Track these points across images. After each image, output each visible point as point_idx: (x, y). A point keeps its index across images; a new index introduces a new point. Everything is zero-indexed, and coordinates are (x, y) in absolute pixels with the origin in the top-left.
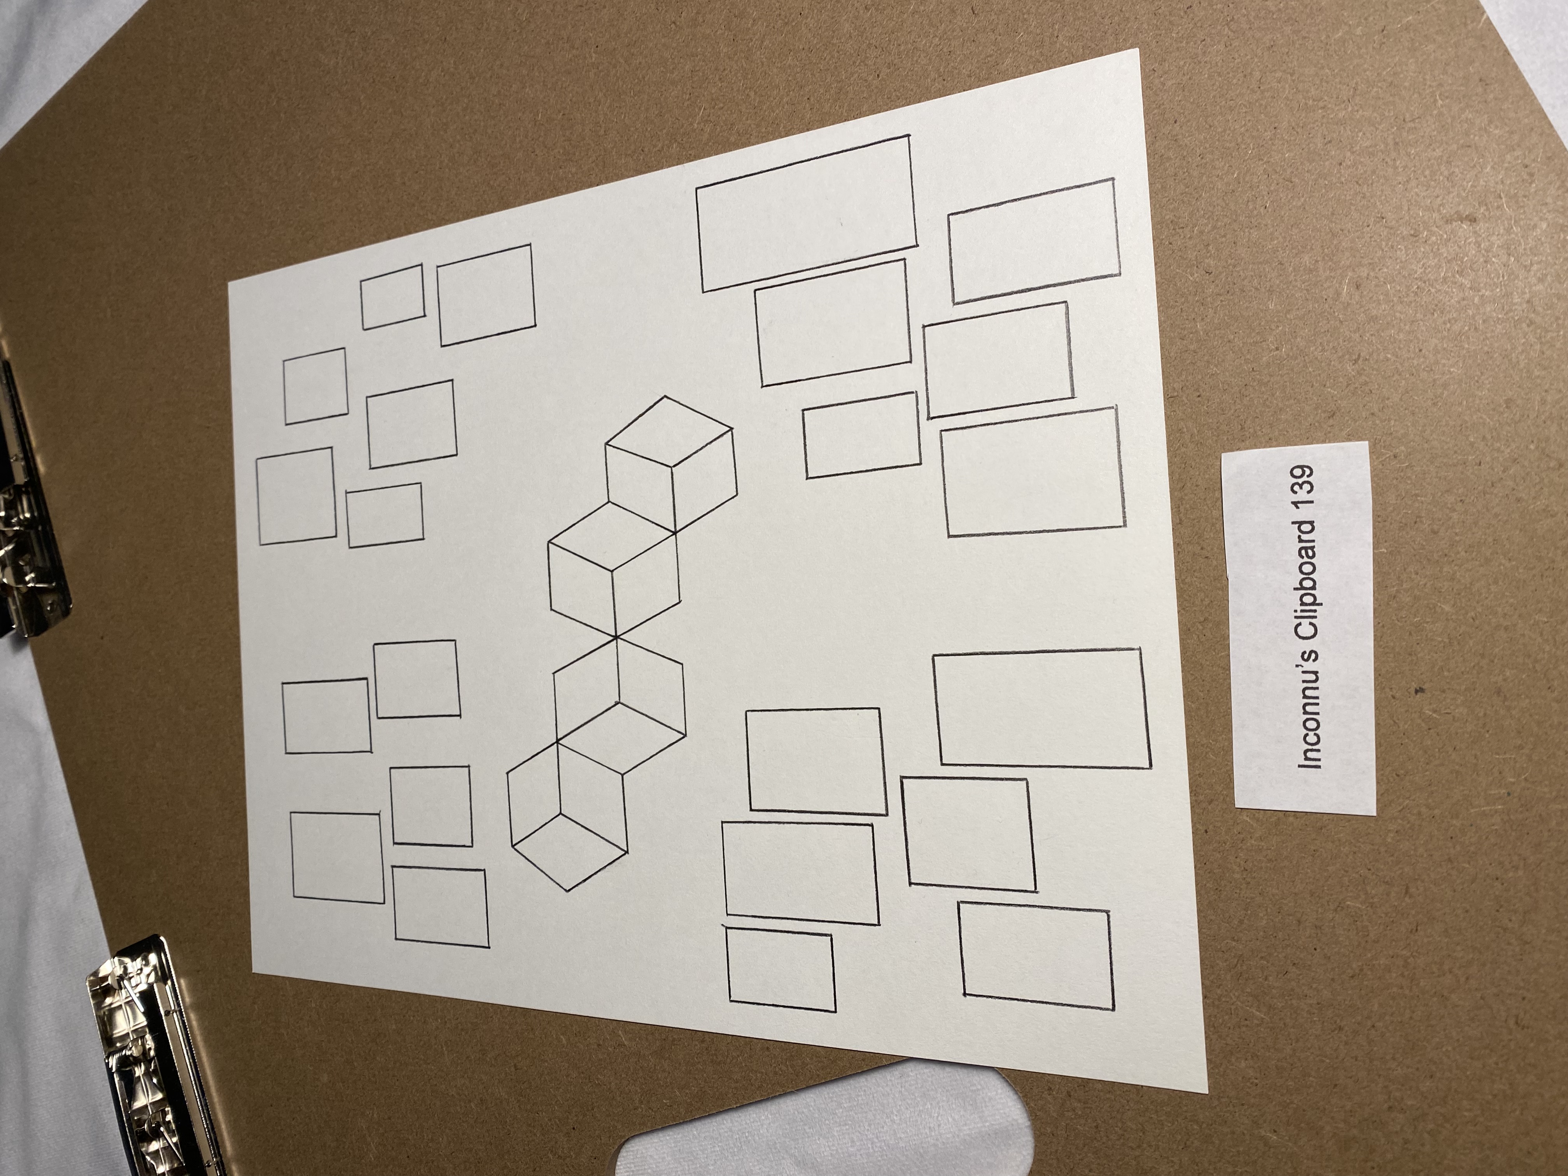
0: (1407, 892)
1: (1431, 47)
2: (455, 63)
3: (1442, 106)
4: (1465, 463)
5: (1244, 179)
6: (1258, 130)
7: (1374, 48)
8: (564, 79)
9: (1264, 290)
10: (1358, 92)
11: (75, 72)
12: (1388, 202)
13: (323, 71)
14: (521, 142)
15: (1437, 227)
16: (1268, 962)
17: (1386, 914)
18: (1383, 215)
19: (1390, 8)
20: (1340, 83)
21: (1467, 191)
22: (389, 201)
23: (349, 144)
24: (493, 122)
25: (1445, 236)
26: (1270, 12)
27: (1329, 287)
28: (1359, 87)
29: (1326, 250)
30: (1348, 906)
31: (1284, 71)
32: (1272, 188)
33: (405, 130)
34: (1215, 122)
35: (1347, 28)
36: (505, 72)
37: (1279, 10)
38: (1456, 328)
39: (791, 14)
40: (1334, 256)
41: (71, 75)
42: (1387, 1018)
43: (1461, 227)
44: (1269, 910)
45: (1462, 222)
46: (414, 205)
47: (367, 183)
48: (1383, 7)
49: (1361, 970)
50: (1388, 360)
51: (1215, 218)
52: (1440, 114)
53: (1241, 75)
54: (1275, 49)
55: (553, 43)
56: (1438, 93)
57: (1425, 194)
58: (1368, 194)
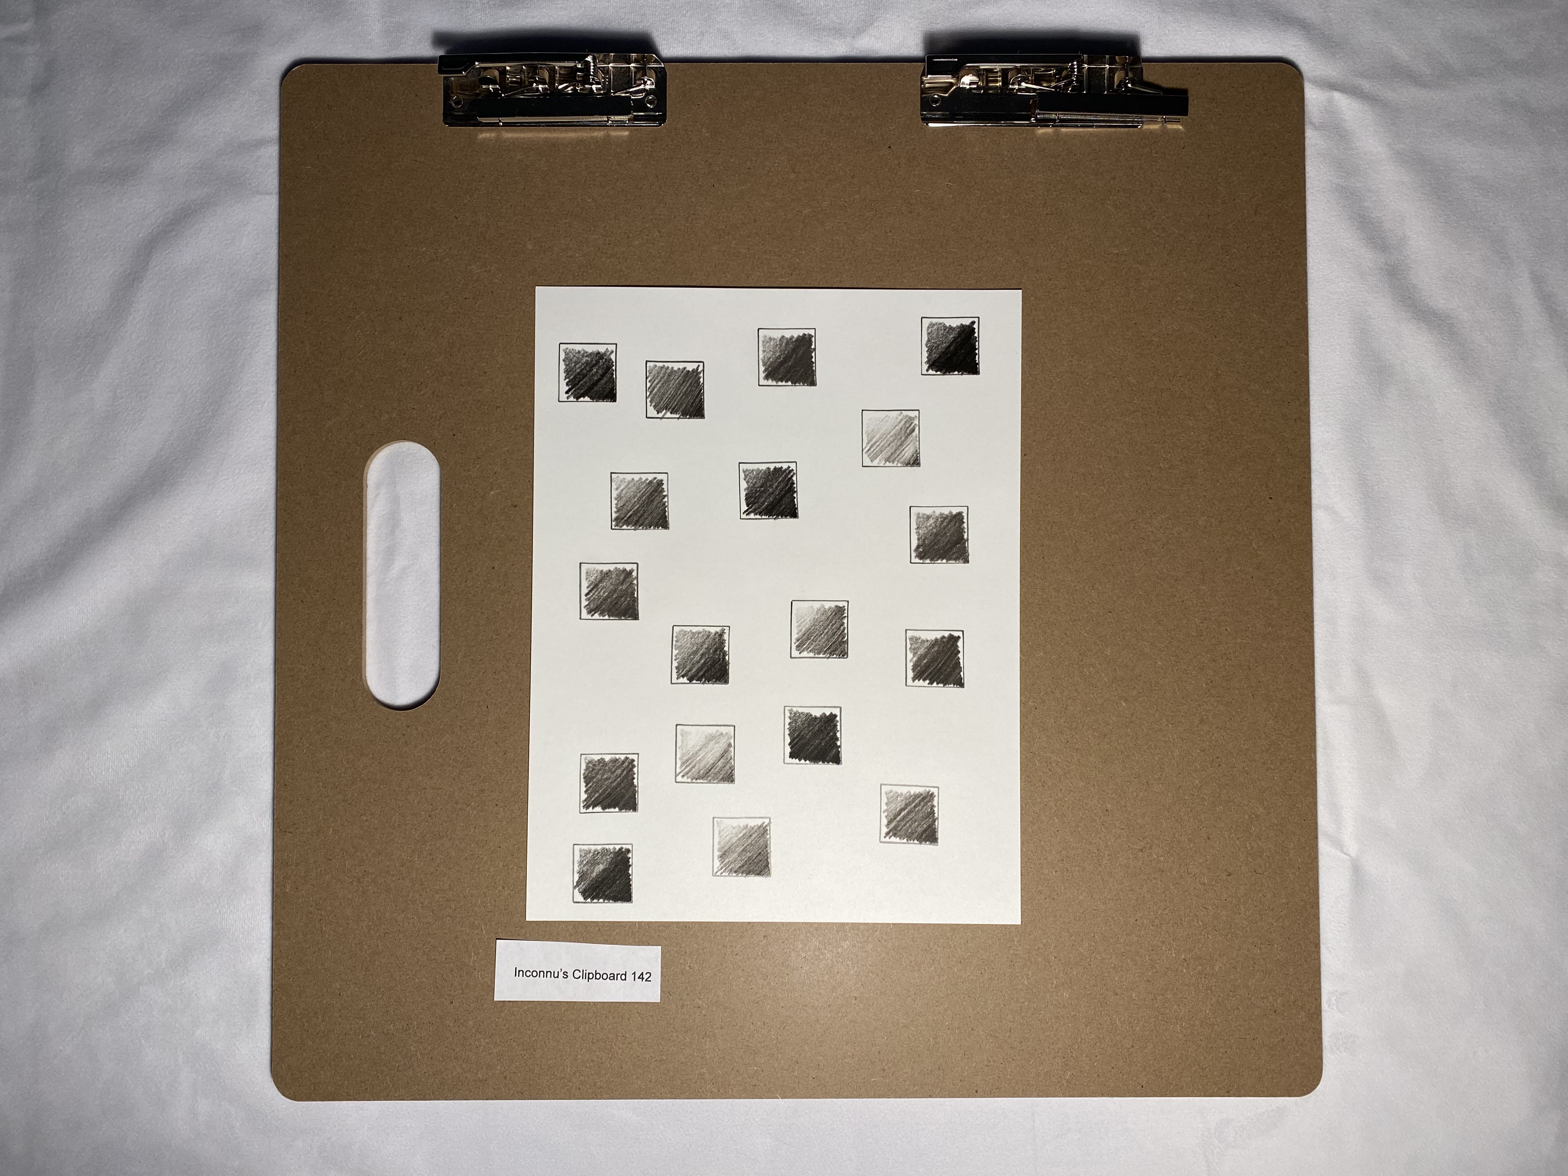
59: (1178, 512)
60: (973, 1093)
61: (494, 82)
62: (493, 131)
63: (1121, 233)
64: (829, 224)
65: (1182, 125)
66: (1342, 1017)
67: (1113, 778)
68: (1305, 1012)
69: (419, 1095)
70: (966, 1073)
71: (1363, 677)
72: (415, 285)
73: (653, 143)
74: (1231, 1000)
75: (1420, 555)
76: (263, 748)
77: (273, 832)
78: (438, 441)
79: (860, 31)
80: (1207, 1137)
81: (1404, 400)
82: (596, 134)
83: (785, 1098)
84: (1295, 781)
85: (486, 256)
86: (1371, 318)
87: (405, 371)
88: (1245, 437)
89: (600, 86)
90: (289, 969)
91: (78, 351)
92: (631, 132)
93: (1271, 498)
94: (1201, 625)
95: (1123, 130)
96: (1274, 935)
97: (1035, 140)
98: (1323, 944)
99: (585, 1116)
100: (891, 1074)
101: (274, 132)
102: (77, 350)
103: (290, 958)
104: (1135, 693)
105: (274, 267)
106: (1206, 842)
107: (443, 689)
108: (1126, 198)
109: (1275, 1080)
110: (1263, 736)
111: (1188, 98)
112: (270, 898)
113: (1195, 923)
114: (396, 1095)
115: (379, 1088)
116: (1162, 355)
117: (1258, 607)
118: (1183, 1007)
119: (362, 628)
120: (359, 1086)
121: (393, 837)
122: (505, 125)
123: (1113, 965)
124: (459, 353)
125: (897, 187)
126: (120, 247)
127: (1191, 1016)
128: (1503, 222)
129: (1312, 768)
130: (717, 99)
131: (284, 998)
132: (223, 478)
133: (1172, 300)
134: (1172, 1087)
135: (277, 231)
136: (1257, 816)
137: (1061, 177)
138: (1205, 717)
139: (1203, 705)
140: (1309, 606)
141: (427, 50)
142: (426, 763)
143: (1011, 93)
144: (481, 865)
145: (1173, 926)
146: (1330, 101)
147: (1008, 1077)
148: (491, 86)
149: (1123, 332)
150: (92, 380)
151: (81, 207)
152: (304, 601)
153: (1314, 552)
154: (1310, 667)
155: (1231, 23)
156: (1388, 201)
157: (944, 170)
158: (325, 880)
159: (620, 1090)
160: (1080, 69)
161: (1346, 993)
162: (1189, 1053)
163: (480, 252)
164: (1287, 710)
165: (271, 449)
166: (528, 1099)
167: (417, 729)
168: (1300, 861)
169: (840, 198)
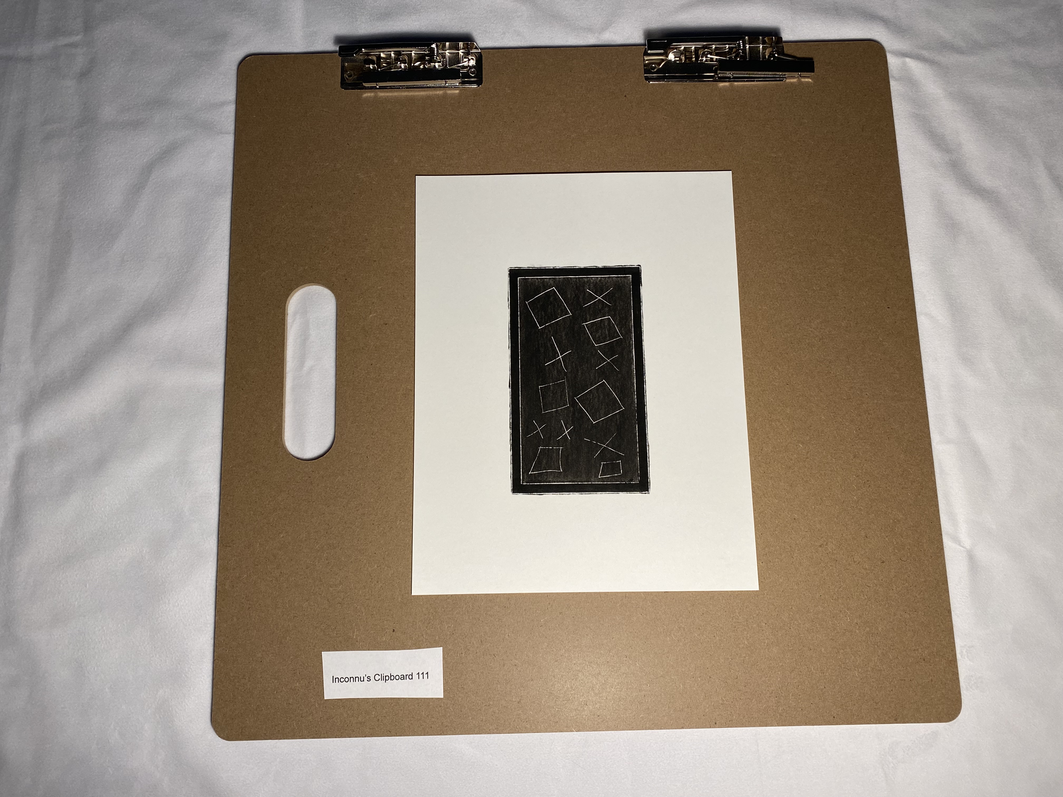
59: (828, 318)
60: (713, 724)
61: (372, 62)
62: (372, 92)
63: (777, 144)
64: (588, 143)
65: (811, 79)
66: (972, 664)
67: (797, 496)
68: (945, 659)
69: (316, 734)
70: (707, 710)
71: (962, 425)
72: (321, 186)
73: (474, 97)
74: (892, 652)
75: (992, 344)
76: (213, 490)
77: (218, 547)
78: (335, 283)
79: (603, 29)
80: (883, 755)
81: (970, 244)
82: (438, 92)
83: (578, 731)
84: (922, 496)
85: (367, 167)
86: (944, 194)
87: (314, 240)
88: (868, 269)
89: (440, 64)
90: (226, 644)
91: (101, 233)
92: (460, 90)
93: (889, 308)
94: (849, 391)
95: (773, 82)
96: (918, 604)
97: (718, 90)
98: (953, 611)
99: (435, 749)
100: (654, 711)
101: (233, 97)
102: (101, 231)
103: (227, 636)
104: (808, 438)
105: (230, 178)
106: (864, 540)
107: (337, 445)
108: (779, 123)
109: (928, 711)
110: (898, 466)
111: (813, 62)
112: (214, 594)
113: (863, 597)
114: (300, 735)
115: (288, 730)
116: (809, 218)
117: (886, 378)
118: (858, 658)
119: (282, 405)
120: (273, 728)
121: (301, 548)
122: (381, 88)
123: (806, 628)
124: (349, 227)
125: (631, 120)
126: (131, 168)
127: (864, 664)
128: (1022, 133)
129: (934, 486)
130: (515, 70)
131: (222, 665)
132: (192, 311)
133: (813, 185)
134: (855, 717)
135: (232, 156)
136: (899, 521)
137: (736, 111)
138: (857, 453)
139: (855, 445)
140: (921, 378)
141: (331, 47)
142: (325, 496)
143: (702, 64)
144: (362, 566)
145: (847, 600)
146: (904, 64)
147: (738, 712)
148: (371, 65)
149: (783, 205)
150: (109, 250)
151: (107, 144)
152: (244, 389)
153: (920, 343)
154: (926, 418)
155: (837, 19)
156: (947, 122)
157: (661, 109)
158: (253, 580)
159: (460, 727)
160: (744, 46)
161: (973, 646)
162: (866, 692)
163: (364, 165)
164: (912, 447)
165: (224, 292)
166: (394, 736)
167: (319, 473)
168: (931, 552)
169: (595, 127)
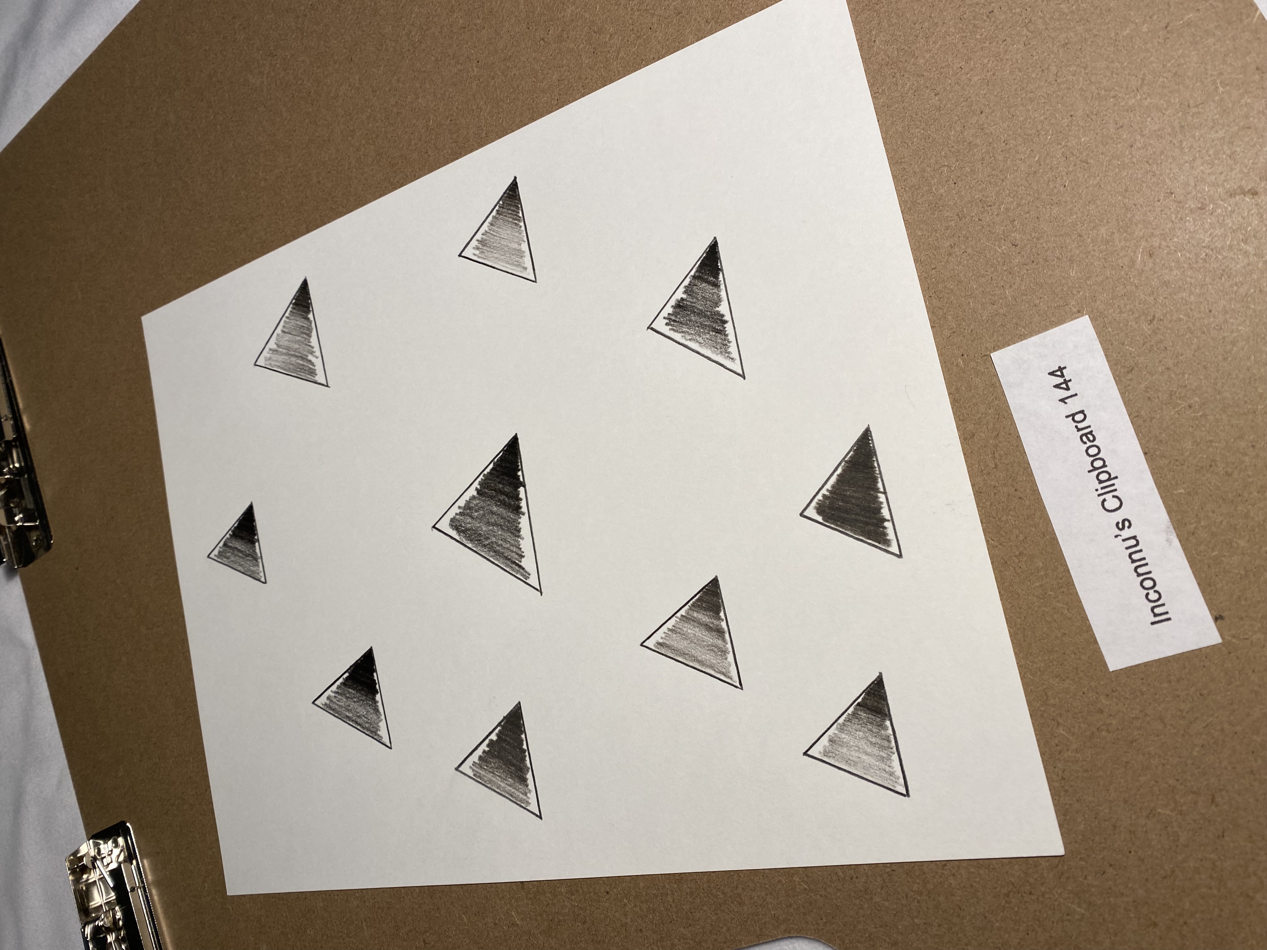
0: (1213, 800)
1: (1211, 40)
2: (359, 80)
3: (1223, 93)
4: (1255, 412)
5: (1044, 162)
6: (1056, 118)
7: (1159, 43)
8: (450, 90)
9: (1065, 259)
10: (1145, 82)
11: (51, 95)
12: (1176, 179)
13: (251, 89)
14: (416, 144)
15: (1222, 200)
16: (1087, 862)
17: (1195, 821)
18: (1172, 191)
19: (1173, 7)
20: (1129, 74)
21: (1248, 168)
22: (306, 197)
23: (274, 149)
24: (392, 128)
25: (1230, 208)
26: (1064, 13)
27: (1125, 256)
28: (1147, 78)
29: (1121, 223)
30: (1159, 813)
31: (1079, 65)
32: (1070, 169)
33: (319, 137)
34: (1017, 112)
35: (1133, 26)
36: (401, 85)
37: (1072, 12)
38: (1242, 291)
39: (642, 29)
40: (1128, 228)
41: (48, 98)
42: (1198, 915)
43: (1244, 200)
44: (1086, 816)
45: (1245, 195)
46: (328, 200)
47: (289, 183)
48: (1166, 6)
49: (1173, 872)
50: (1180, 320)
51: (1020, 197)
52: (1222, 100)
53: (1040, 70)
54: (1069, 46)
55: (441, 60)
56: (1218, 81)
57: (1210, 171)
58: (1158, 172)
